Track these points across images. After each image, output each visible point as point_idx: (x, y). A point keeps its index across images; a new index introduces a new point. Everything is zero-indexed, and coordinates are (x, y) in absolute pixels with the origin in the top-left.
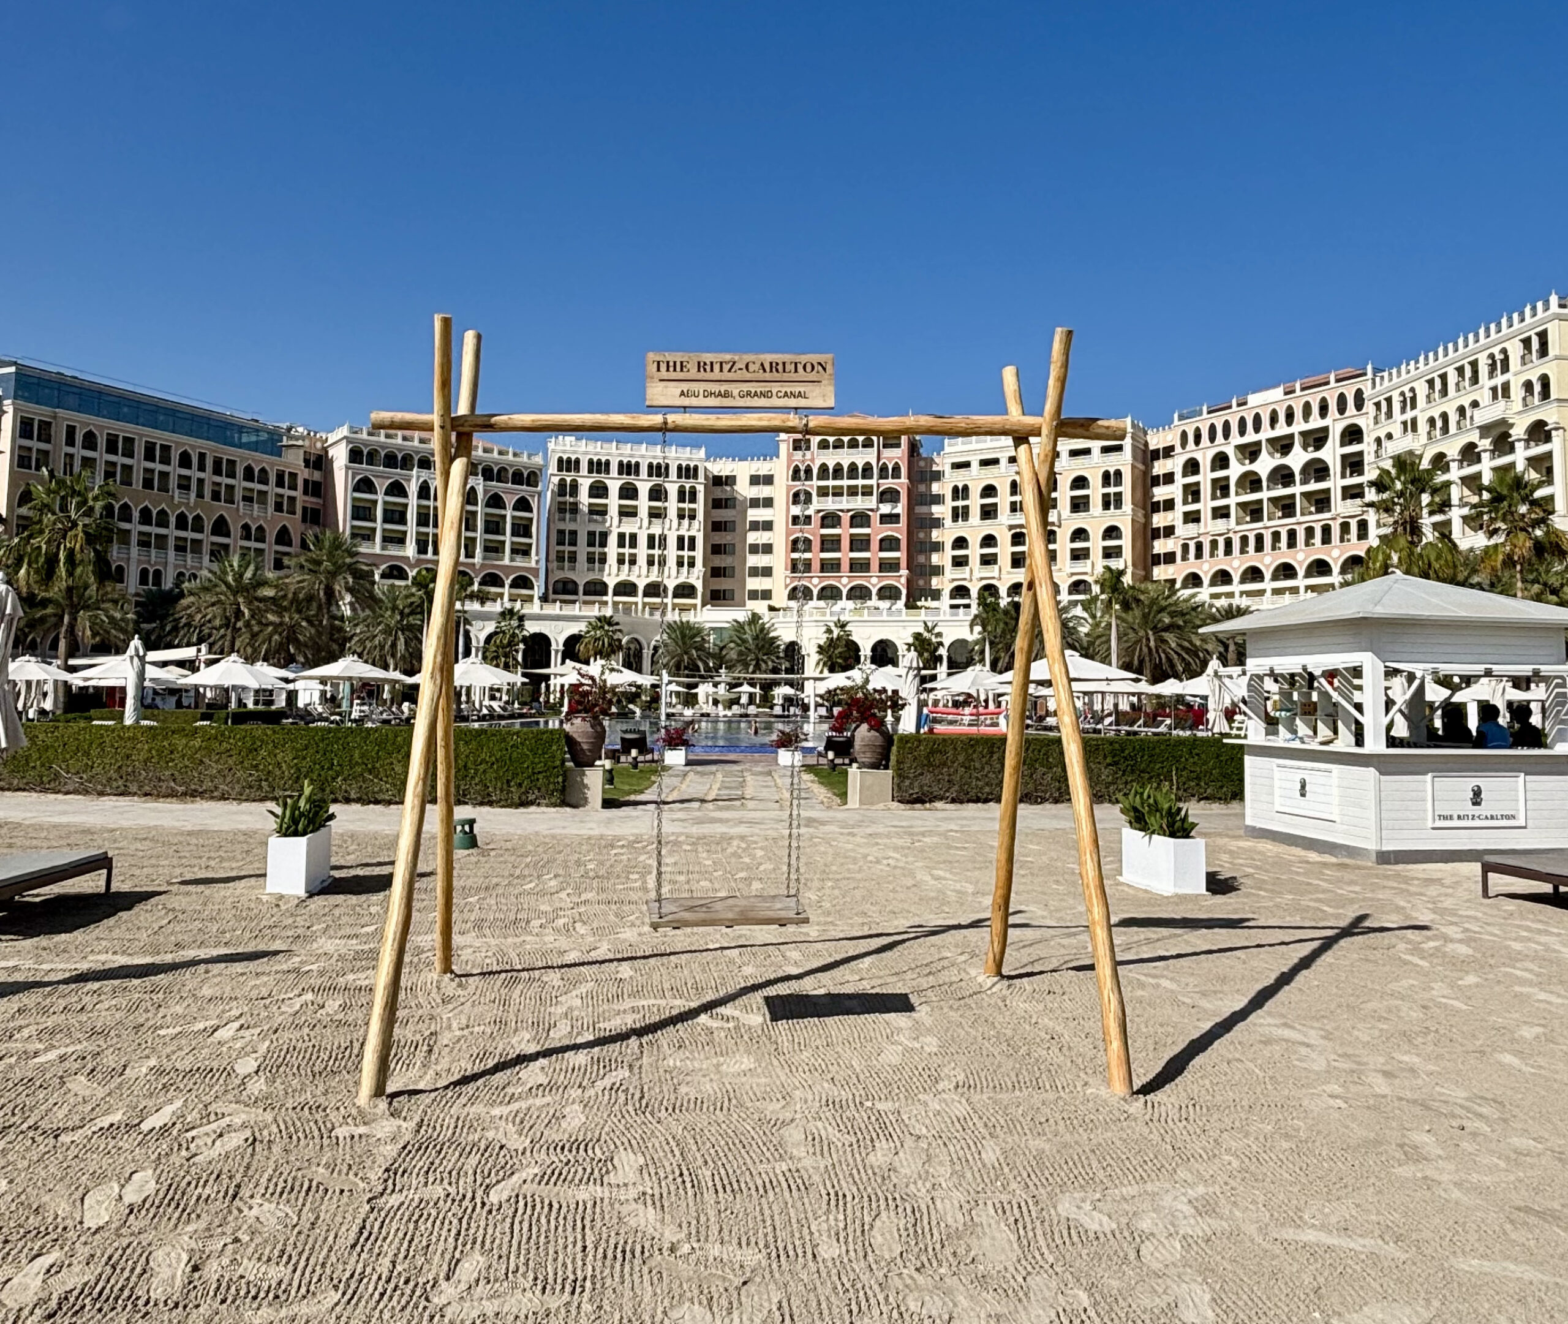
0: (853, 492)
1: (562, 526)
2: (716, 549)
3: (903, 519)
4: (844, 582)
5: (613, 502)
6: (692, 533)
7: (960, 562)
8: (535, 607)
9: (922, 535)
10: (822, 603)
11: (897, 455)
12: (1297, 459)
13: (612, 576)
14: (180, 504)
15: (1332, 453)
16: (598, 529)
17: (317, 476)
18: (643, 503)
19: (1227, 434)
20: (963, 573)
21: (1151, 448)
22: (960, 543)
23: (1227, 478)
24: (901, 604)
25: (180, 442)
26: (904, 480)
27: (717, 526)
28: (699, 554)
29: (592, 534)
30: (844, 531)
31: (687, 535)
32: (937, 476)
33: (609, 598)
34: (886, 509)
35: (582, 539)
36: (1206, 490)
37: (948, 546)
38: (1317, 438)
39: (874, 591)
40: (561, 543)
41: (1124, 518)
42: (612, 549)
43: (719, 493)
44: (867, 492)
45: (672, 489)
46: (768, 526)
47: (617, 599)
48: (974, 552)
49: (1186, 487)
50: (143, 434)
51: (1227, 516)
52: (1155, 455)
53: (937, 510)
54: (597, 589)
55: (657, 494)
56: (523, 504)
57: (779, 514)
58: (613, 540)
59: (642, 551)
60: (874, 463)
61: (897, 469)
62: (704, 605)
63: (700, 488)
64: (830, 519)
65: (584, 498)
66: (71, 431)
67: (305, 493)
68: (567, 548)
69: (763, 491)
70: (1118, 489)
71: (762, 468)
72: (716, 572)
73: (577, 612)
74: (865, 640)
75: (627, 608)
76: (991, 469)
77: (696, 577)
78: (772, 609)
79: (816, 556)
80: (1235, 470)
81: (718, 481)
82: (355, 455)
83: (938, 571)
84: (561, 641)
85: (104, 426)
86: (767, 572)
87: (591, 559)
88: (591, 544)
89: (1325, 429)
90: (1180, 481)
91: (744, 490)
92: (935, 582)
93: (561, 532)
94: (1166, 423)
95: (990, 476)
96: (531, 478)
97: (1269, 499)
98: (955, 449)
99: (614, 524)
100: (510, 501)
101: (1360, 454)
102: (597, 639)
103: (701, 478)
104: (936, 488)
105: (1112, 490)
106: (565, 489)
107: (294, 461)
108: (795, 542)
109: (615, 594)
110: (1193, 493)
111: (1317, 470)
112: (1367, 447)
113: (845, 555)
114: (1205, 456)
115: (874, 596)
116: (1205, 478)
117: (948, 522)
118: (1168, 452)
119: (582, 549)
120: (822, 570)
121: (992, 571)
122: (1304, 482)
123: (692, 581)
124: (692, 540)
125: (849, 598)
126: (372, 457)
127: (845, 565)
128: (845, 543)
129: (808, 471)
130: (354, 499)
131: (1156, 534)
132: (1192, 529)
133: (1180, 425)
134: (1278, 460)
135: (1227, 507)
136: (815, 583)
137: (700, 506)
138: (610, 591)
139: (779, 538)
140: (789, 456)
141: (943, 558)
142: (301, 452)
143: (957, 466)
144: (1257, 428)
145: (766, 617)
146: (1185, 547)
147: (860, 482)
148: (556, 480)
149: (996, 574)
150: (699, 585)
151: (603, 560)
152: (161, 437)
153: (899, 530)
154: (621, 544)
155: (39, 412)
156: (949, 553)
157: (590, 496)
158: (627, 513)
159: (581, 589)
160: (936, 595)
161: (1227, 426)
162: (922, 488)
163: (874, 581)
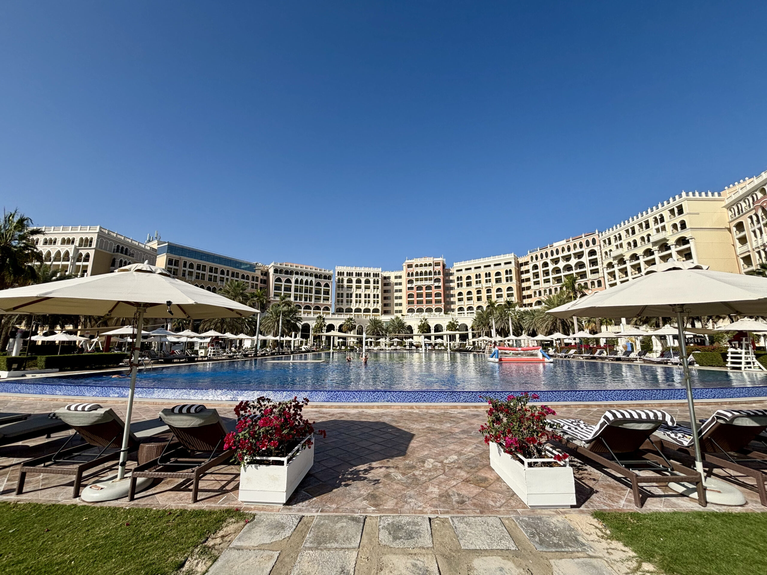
0: (426, 279)
1: (338, 292)
2: (385, 298)
3: (442, 287)
4: (424, 307)
5: (354, 284)
6: (378, 293)
7: (460, 300)
8: (330, 316)
9: (448, 292)
10: (418, 314)
11: (439, 268)
12: (573, 262)
13: (354, 306)
14: (220, 286)
15: (585, 259)
16: (349, 292)
17: (265, 278)
18: (363, 285)
19: (547, 256)
20: (462, 303)
21: (520, 263)
22: (460, 294)
23: (548, 270)
24: (442, 313)
25: (221, 267)
26: (442, 275)
27: (385, 291)
28: (380, 299)
29: (348, 294)
30: (424, 291)
31: (376, 294)
32: (452, 274)
33: (353, 313)
34: (436, 284)
35: (345, 296)
36: (541, 274)
37: (456, 295)
38: (580, 255)
39: (434, 310)
40: (338, 297)
41: (513, 284)
42: (354, 299)
43: (385, 281)
44: (430, 279)
45: (372, 280)
46: (400, 291)
47: (355, 313)
48: (465, 296)
49: (534, 273)
50: (209, 264)
51: (549, 282)
52: (521, 265)
53: (452, 285)
54: (349, 310)
55: (367, 282)
56: (327, 285)
57: (404, 287)
58: (354, 295)
59: (363, 299)
60: (432, 271)
61: (439, 272)
62: (382, 315)
63: (380, 280)
64: (419, 288)
65: (345, 284)
66: (185, 263)
67: (261, 282)
68: (340, 298)
69: (399, 281)
70: (511, 275)
71: (398, 274)
72: (385, 305)
73: (343, 317)
74: (432, 324)
75: (358, 316)
76: (469, 271)
77: (379, 306)
78: (402, 315)
79: (415, 299)
80: (551, 267)
81: (385, 278)
82: (276, 271)
83: (453, 303)
84: (338, 326)
85: (196, 262)
86: (401, 304)
87: (347, 302)
88: (347, 297)
89: (583, 252)
90: (532, 272)
91: (393, 280)
92: (452, 306)
93: (338, 294)
94: (525, 254)
95: (468, 273)
96: (329, 277)
97: (564, 276)
98: (457, 265)
99: (354, 291)
100: (323, 284)
101: (596, 259)
102: (347, 325)
103: (380, 277)
104: (451, 278)
105: (509, 276)
106: (340, 281)
107: (258, 273)
108: (409, 295)
109: (355, 312)
110: (536, 275)
111: (581, 265)
112: (598, 256)
113: (424, 299)
114: (540, 263)
115: (434, 311)
116: (540, 270)
117: (456, 287)
118: (526, 263)
119: (345, 299)
120: (417, 303)
121: (471, 302)
122: (576, 269)
123: (378, 307)
124: (378, 295)
125: (426, 312)
126: (281, 272)
127: (424, 302)
128: (424, 295)
129: (412, 274)
130: (275, 284)
131: (523, 289)
132: (537, 287)
133: (530, 255)
134: (565, 263)
135: (549, 279)
136: (415, 307)
137: (380, 285)
138: (353, 311)
139: (404, 294)
140: (407, 270)
141: (455, 299)
142: (260, 271)
143: (458, 271)
144: (557, 253)
145: (401, 318)
146: (535, 293)
147: (428, 277)
148: (337, 278)
149: (472, 303)
150: (380, 309)
151: (351, 302)
152: (215, 265)
153: (441, 291)
154: (357, 297)
155: (175, 257)
156: (457, 297)
157: (347, 283)
158: (358, 288)
159: (344, 311)
160: (453, 310)
161: (547, 254)
162: (447, 278)
163: (434, 306)
